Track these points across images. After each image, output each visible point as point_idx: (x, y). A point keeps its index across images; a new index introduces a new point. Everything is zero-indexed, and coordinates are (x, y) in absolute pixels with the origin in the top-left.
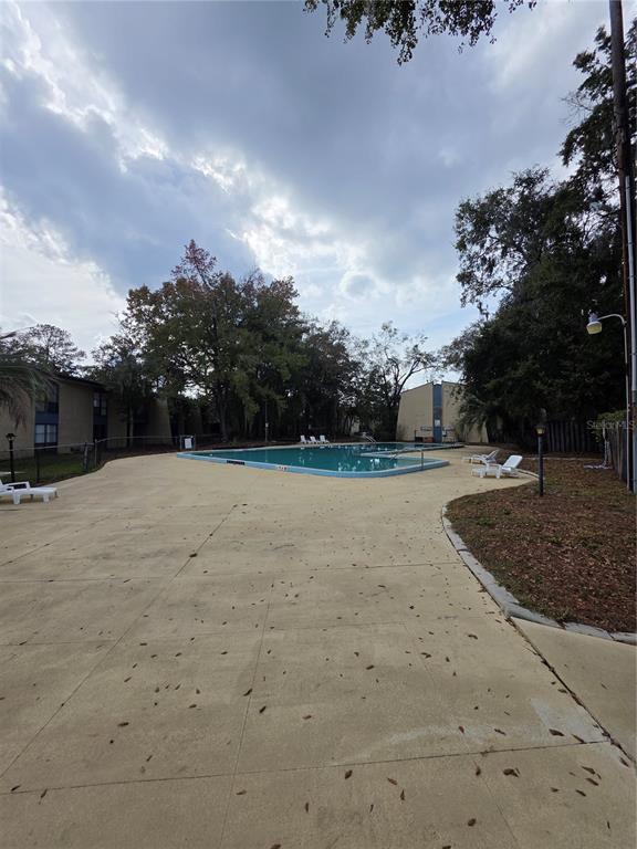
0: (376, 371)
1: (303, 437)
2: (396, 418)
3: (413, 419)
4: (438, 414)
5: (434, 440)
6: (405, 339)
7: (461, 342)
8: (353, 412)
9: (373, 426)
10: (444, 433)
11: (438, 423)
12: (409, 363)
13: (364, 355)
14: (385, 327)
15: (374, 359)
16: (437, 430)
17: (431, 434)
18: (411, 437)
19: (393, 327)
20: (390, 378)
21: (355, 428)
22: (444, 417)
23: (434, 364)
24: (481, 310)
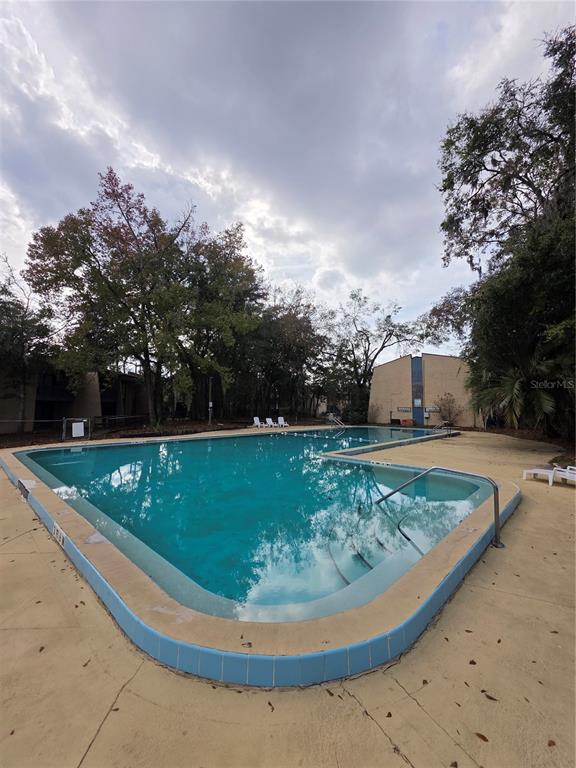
0: (344, 344)
1: (256, 419)
2: (367, 397)
3: (389, 399)
4: (418, 392)
5: (415, 424)
6: (376, 309)
7: (441, 310)
8: (318, 391)
9: (341, 406)
10: (426, 415)
11: (418, 402)
12: (380, 336)
13: (330, 328)
14: (354, 296)
15: (342, 331)
16: (418, 411)
17: (409, 416)
18: (385, 419)
19: (362, 295)
20: (359, 353)
21: (323, 408)
22: (427, 396)
23: (409, 337)
24: (472, 265)
